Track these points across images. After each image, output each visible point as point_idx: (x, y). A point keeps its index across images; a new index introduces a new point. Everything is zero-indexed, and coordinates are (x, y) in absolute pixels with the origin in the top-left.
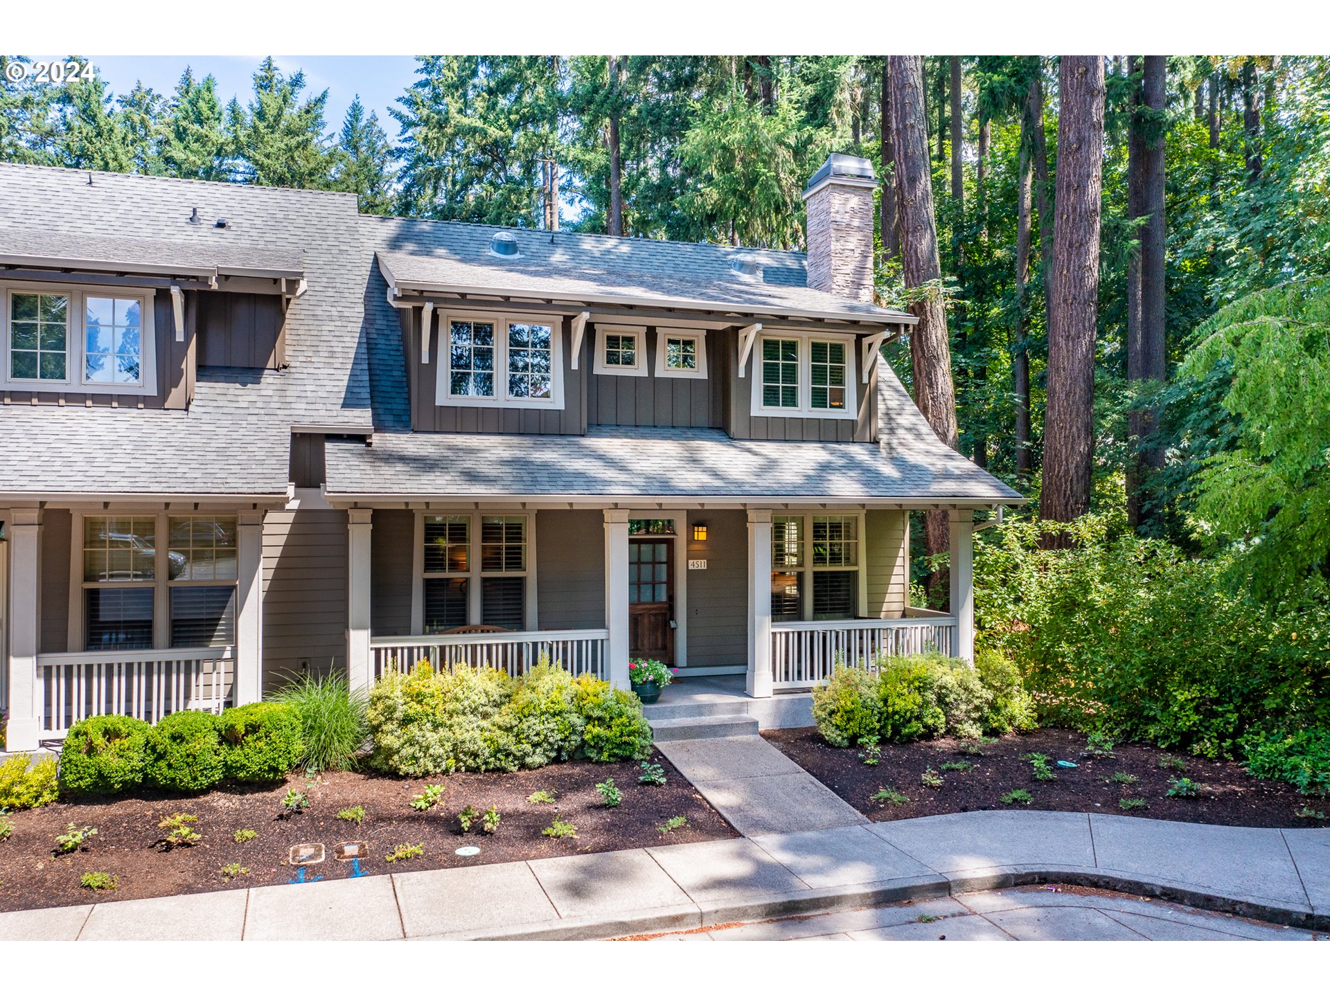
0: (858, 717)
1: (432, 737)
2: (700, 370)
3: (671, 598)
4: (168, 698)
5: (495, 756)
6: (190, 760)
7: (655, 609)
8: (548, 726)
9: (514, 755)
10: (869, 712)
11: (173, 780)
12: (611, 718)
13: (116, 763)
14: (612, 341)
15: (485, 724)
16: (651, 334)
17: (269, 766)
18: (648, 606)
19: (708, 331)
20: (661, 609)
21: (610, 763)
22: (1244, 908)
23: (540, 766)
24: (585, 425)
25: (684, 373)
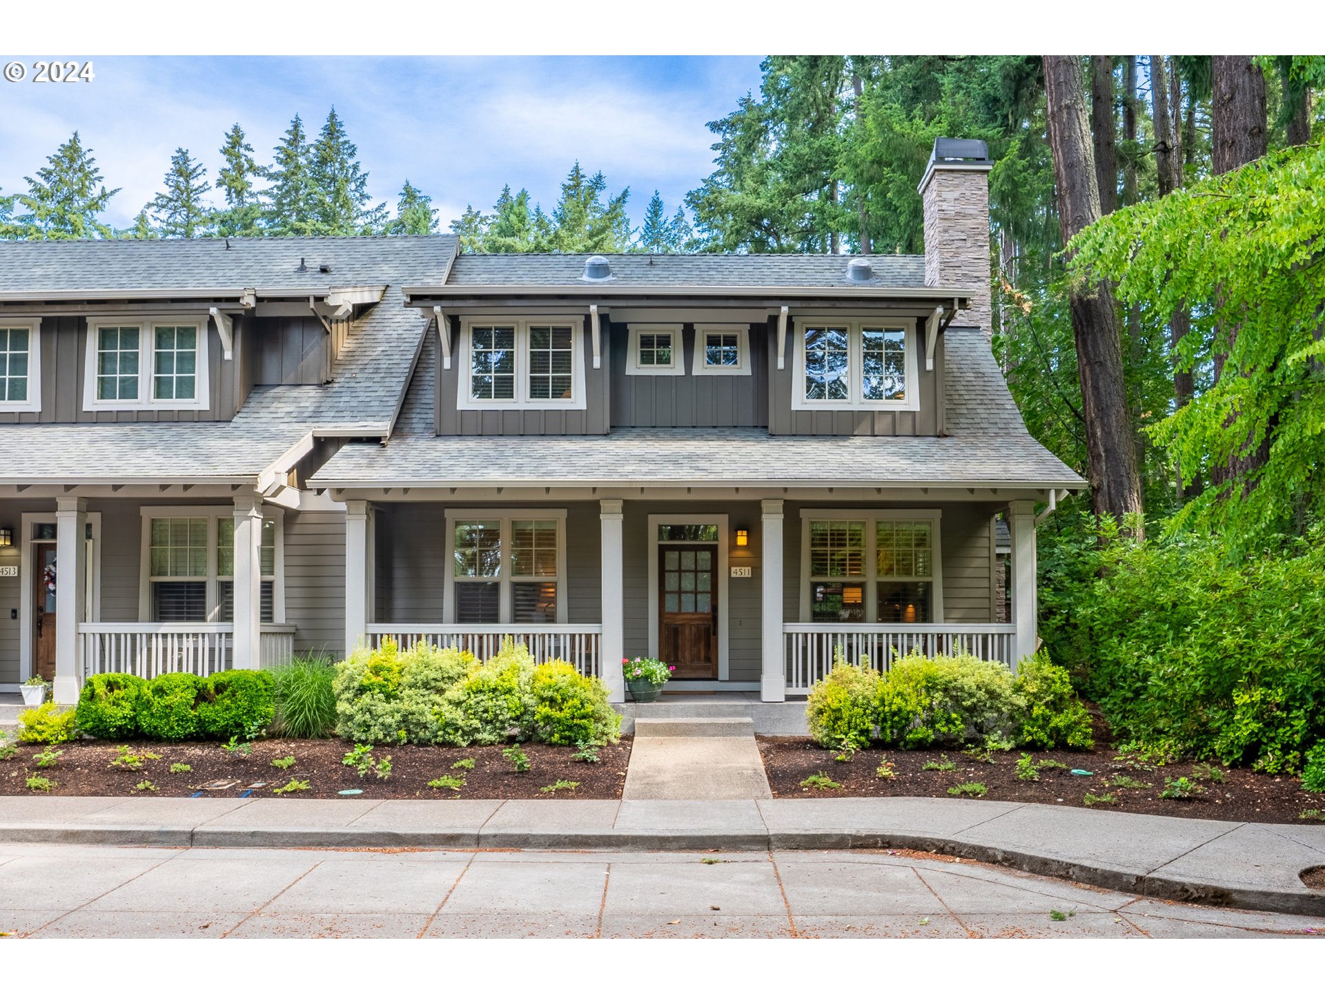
0: (846, 714)
1: (381, 707)
2: (743, 367)
3: (715, 609)
4: (165, 661)
5: (444, 730)
6: (168, 711)
7: (698, 619)
8: (498, 703)
9: (463, 730)
10: (861, 711)
11: (156, 728)
12: (564, 700)
13: (111, 710)
14: (646, 341)
15: (437, 698)
16: (689, 332)
17: (235, 722)
18: (689, 616)
19: (752, 325)
20: (703, 619)
21: (561, 745)
22: (1077, 870)
23: (492, 744)
24: (607, 425)
25: (725, 370)
